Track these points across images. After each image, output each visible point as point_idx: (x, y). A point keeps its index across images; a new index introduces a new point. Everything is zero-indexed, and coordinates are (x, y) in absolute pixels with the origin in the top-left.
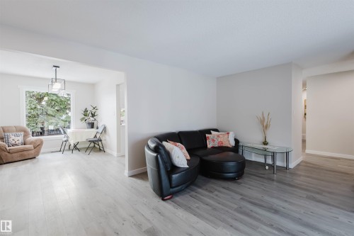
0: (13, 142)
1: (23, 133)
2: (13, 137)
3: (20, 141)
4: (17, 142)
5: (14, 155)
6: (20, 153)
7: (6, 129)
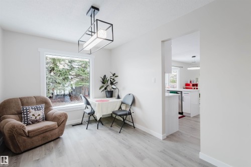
0: (34, 118)
1: (43, 105)
2: (33, 112)
3: (41, 117)
4: (38, 118)
5: (34, 138)
6: (42, 135)
7: (25, 101)
